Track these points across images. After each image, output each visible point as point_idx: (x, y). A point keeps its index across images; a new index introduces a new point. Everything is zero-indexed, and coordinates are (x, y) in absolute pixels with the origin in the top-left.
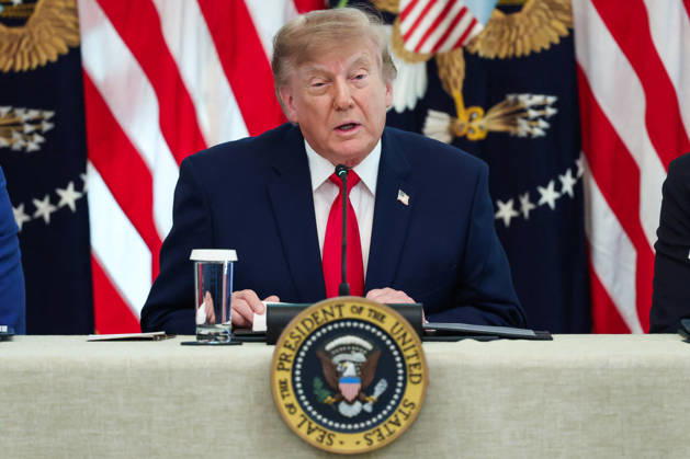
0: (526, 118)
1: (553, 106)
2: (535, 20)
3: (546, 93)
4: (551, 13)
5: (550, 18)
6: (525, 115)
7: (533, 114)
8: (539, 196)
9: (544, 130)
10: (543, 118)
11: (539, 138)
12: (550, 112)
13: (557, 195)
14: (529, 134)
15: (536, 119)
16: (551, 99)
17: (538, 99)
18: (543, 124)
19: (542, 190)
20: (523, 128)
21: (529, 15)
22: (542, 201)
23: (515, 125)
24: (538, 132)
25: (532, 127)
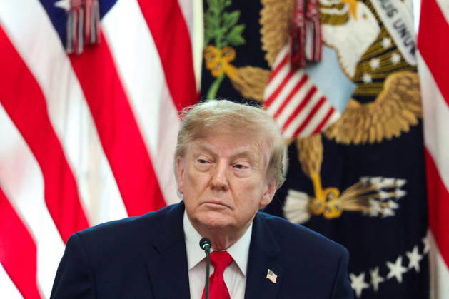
0: (378, 199)
1: (403, 188)
2: (388, 110)
3: (397, 176)
4: (402, 104)
5: (400, 108)
6: (376, 196)
7: (384, 195)
8: (388, 270)
9: (394, 210)
10: (393, 199)
11: (389, 218)
12: (400, 193)
13: (403, 270)
14: (380, 214)
15: (386, 200)
16: (401, 182)
17: (389, 182)
18: (393, 205)
19: (390, 265)
20: (375, 208)
21: (382, 105)
22: (391, 275)
23: (368, 205)
24: (388, 212)
25: (383, 207)
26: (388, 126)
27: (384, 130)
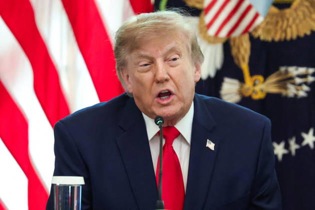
0: (294, 84)
2: (300, 13)
4: (312, 10)
5: (311, 13)
6: (292, 81)
7: (298, 81)
8: (302, 139)
9: (307, 92)
10: (306, 83)
12: (310, 79)
14: (296, 95)
15: (300, 85)
16: (311, 70)
17: (302, 70)
18: (306, 88)
19: (304, 135)
20: (291, 91)
21: (296, 10)
22: (304, 143)
23: (286, 88)
24: (302, 94)
25: (298, 90)
26: (300, 26)
27: (298, 30)
